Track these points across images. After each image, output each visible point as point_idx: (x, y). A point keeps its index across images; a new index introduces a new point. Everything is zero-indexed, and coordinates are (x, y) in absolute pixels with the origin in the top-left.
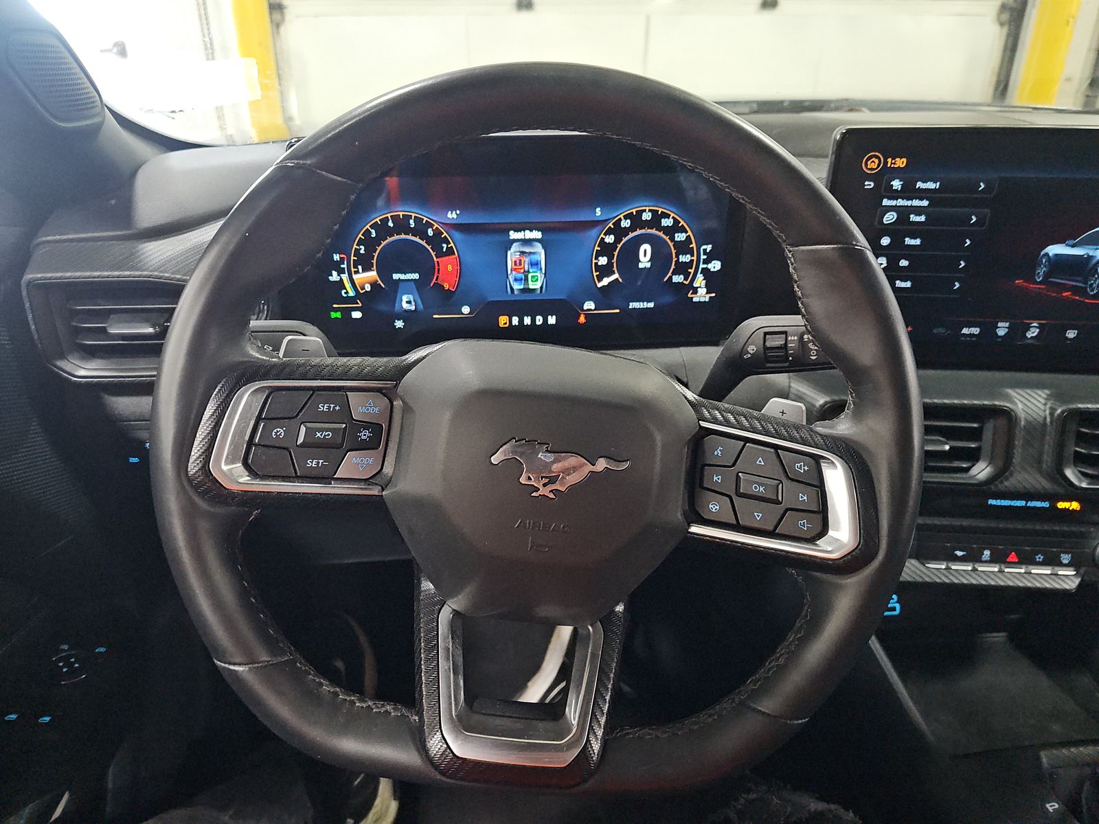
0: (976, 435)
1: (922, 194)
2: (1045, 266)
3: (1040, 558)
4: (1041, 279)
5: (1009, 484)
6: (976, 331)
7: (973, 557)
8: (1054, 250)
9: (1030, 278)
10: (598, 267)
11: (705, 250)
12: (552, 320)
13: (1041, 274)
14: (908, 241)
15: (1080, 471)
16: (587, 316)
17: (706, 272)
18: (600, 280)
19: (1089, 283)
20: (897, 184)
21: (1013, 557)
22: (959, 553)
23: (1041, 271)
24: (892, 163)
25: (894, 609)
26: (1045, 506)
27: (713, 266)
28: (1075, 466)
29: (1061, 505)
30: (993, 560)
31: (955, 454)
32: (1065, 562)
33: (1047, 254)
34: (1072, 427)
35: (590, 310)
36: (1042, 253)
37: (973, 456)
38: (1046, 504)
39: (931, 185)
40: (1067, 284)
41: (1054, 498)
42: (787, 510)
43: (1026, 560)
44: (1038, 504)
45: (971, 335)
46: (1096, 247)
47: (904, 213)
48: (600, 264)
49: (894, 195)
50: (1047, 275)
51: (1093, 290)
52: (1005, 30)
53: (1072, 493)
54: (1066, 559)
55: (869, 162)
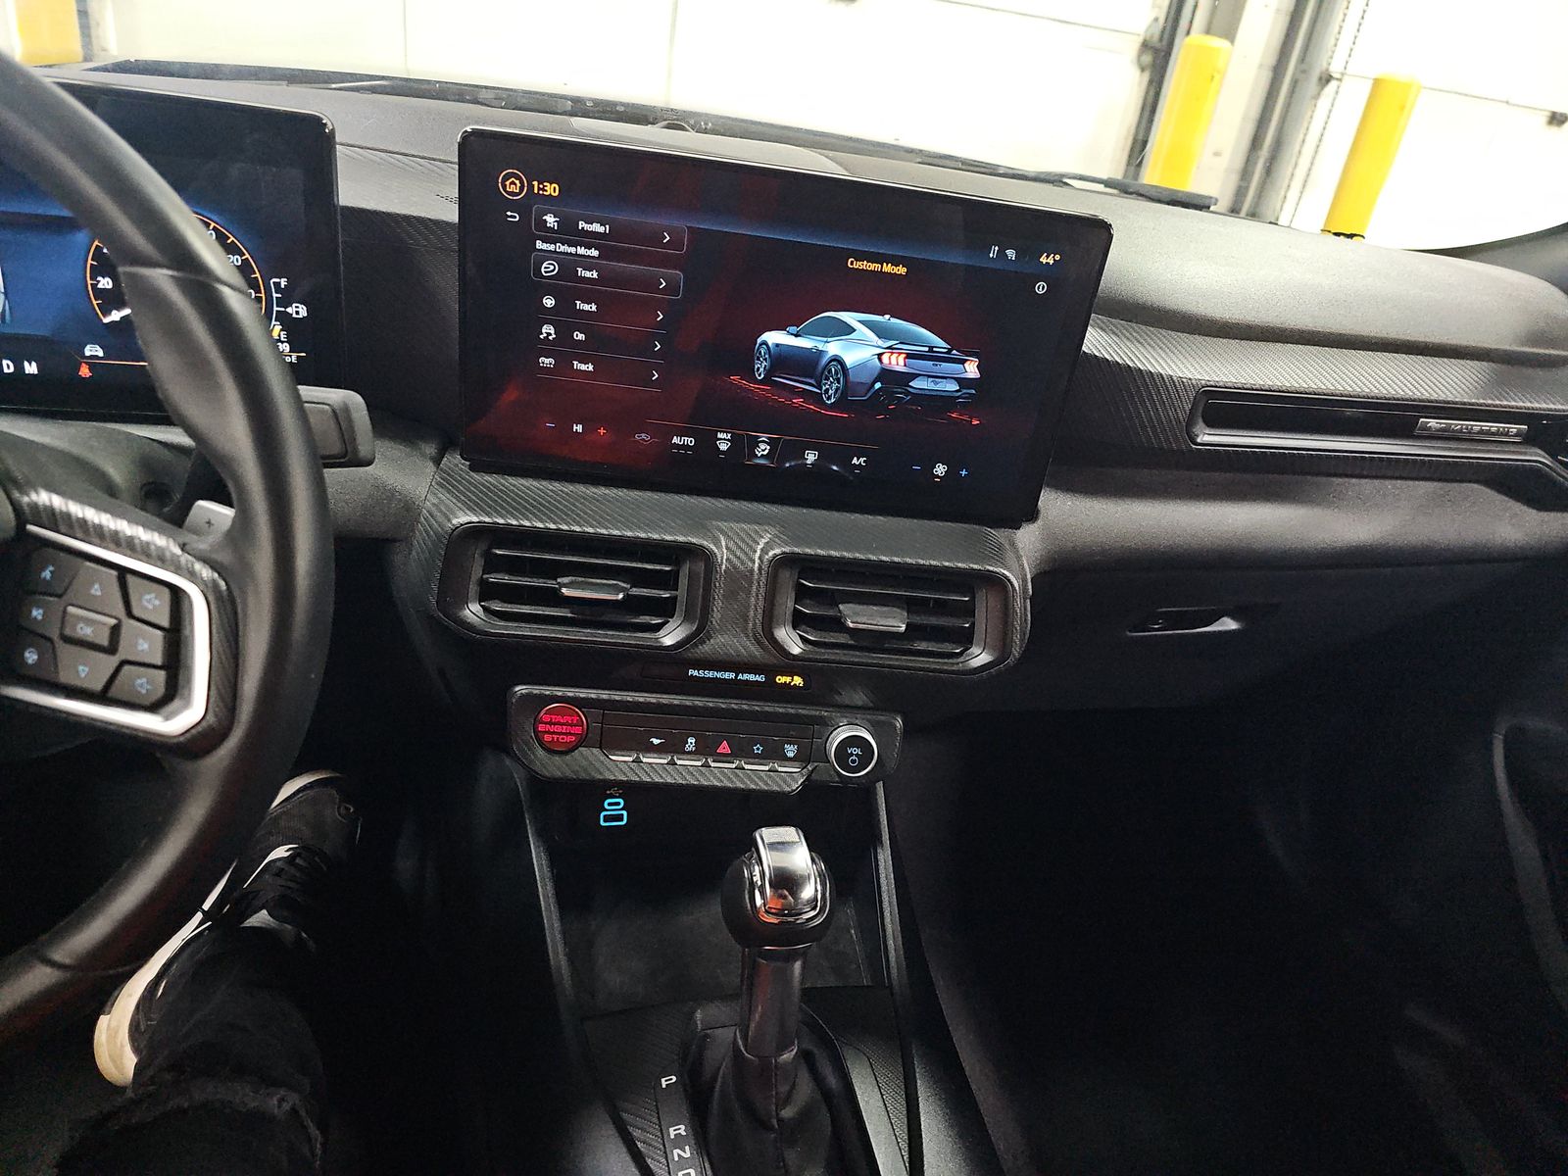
0: (669, 581)
1: (589, 239)
2: (765, 359)
3: (758, 749)
4: (762, 376)
5: (706, 649)
6: (690, 441)
7: (673, 747)
8: (773, 338)
9: (749, 372)
10: (100, 293)
11: (277, 285)
12: (31, 368)
13: (761, 370)
14: (581, 305)
15: (800, 636)
16: (92, 367)
17: (284, 318)
18: (106, 313)
19: (824, 388)
20: (550, 220)
21: (724, 748)
22: (656, 741)
23: (761, 367)
24: (539, 189)
25: (620, 818)
26: (759, 679)
27: (295, 309)
28: (795, 628)
29: (781, 679)
30: (698, 752)
31: (632, 605)
32: (791, 755)
33: (765, 343)
34: (787, 577)
35: (96, 357)
36: (759, 341)
37: (666, 609)
38: (760, 678)
39: (597, 228)
40: (798, 388)
41: (771, 671)
42: (123, 663)
43: (741, 751)
44: (752, 677)
45: (685, 447)
46: (825, 339)
47: (568, 264)
48: (100, 286)
49: (550, 236)
50: (769, 373)
51: (829, 398)
52: (1146, 76)
53: (792, 665)
54: (791, 751)
55: (508, 183)
